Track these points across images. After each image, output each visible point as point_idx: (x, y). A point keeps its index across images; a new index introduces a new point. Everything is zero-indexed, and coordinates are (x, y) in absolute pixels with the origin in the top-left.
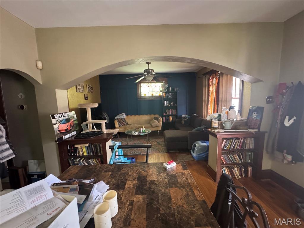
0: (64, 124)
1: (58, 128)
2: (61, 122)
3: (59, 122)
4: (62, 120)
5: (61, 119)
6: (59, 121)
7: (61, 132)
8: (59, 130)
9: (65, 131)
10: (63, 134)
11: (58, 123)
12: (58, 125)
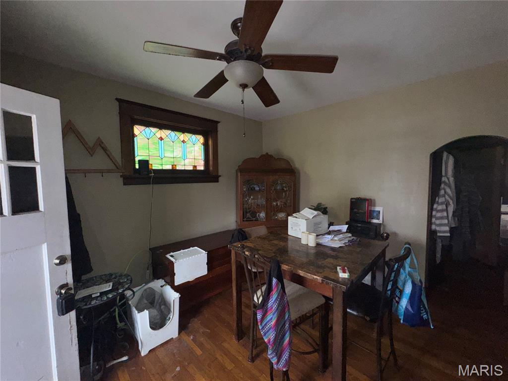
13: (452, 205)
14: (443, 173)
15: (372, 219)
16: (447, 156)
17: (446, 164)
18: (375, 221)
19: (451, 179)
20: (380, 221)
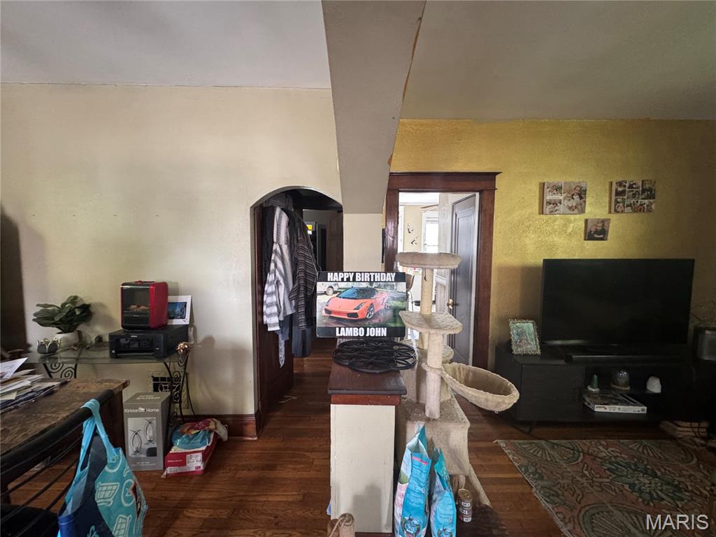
0: (349, 298)
1: (327, 306)
2: (340, 292)
3: (335, 292)
4: (347, 289)
5: (343, 285)
6: (336, 288)
7: (332, 315)
8: (326, 310)
9: (347, 317)
10: (339, 323)
11: (331, 292)
12: (330, 297)
13: (283, 284)
14: (275, 240)
15: (173, 318)
16: (280, 214)
17: (279, 225)
18: (178, 322)
19: (285, 248)
20: (186, 321)
